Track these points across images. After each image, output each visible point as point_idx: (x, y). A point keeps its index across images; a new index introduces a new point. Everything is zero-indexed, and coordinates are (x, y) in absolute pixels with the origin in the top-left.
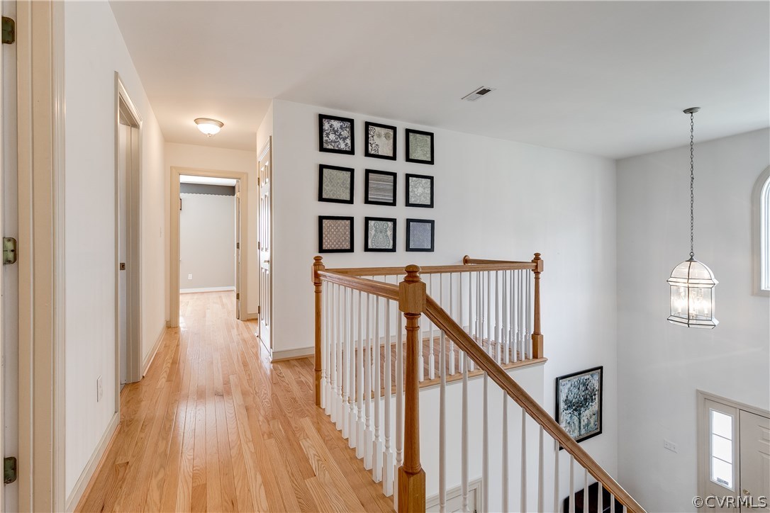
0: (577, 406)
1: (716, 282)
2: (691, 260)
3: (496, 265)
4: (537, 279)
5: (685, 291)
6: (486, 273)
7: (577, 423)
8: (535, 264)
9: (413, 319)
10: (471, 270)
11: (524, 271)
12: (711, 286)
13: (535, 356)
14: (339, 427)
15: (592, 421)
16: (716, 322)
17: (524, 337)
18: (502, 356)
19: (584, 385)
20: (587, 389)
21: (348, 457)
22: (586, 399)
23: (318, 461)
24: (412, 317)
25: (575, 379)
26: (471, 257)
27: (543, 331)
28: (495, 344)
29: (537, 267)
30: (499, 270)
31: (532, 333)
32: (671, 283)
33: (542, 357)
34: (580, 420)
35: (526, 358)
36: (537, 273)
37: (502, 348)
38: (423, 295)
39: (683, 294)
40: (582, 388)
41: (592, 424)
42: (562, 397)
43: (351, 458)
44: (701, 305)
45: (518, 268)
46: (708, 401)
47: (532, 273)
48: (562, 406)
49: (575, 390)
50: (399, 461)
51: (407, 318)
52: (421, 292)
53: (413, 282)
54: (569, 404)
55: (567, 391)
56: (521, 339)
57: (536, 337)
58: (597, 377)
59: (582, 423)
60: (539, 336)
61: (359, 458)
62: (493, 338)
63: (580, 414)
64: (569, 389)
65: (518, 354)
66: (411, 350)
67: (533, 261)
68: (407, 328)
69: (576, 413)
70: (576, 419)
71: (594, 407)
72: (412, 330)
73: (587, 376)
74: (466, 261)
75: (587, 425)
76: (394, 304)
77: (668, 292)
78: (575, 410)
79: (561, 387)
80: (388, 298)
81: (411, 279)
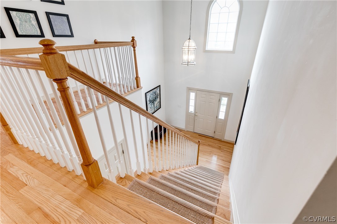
0: (152, 102)
1: (196, 48)
2: (189, 39)
3: (113, 44)
4: (134, 50)
5: (187, 52)
6: (108, 48)
7: (153, 107)
8: (133, 43)
9: (61, 83)
10: (99, 48)
11: (128, 46)
12: (195, 49)
13: (138, 87)
14: (37, 152)
15: (158, 105)
16: (195, 63)
17: (132, 79)
18: (124, 90)
19: (155, 93)
20: (156, 94)
21: (48, 165)
22: (155, 98)
23: (26, 176)
24: (60, 81)
25: (151, 92)
26: (99, 40)
27: (140, 75)
28: (120, 85)
29: (134, 44)
30: (115, 46)
31: (135, 77)
32: (183, 49)
33: (141, 87)
34: (154, 105)
35: (134, 88)
36: (134, 47)
37: (123, 86)
38: (64, 64)
39: (186, 53)
40: (154, 94)
41: (158, 106)
42: (148, 99)
43: (51, 165)
44: (191, 57)
45: (125, 45)
46: (190, 90)
47: (132, 47)
48: (148, 102)
49: (152, 96)
50: (80, 160)
51: (57, 83)
52: (61, 61)
53: (51, 53)
54: (150, 101)
55: (149, 97)
56: (131, 80)
57: (137, 78)
58: (159, 89)
59: (155, 106)
60: (138, 78)
61: (56, 163)
62: (118, 82)
63: (154, 104)
64: (150, 96)
65: (130, 87)
66: (67, 103)
67: (131, 41)
68: (58, 89)
69: (153, 104)
70: (153, 105)
71: (158, 100)
72: (64, 90)
73: (155, 90)
74: (96, 43)
75: (156, 106)
76: (43, 73)
77: (182, 53)
78: (152, 103)
79: (147, 96)
80: (37, 70)
81: (48, 51)
